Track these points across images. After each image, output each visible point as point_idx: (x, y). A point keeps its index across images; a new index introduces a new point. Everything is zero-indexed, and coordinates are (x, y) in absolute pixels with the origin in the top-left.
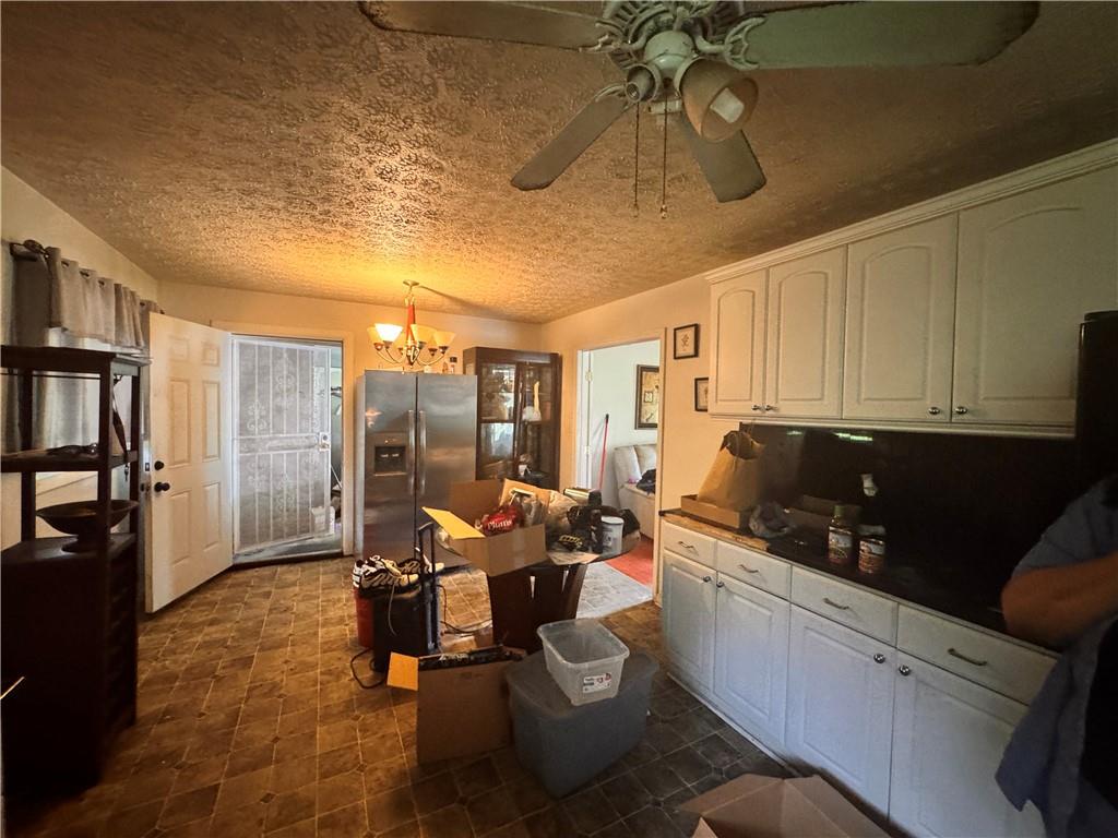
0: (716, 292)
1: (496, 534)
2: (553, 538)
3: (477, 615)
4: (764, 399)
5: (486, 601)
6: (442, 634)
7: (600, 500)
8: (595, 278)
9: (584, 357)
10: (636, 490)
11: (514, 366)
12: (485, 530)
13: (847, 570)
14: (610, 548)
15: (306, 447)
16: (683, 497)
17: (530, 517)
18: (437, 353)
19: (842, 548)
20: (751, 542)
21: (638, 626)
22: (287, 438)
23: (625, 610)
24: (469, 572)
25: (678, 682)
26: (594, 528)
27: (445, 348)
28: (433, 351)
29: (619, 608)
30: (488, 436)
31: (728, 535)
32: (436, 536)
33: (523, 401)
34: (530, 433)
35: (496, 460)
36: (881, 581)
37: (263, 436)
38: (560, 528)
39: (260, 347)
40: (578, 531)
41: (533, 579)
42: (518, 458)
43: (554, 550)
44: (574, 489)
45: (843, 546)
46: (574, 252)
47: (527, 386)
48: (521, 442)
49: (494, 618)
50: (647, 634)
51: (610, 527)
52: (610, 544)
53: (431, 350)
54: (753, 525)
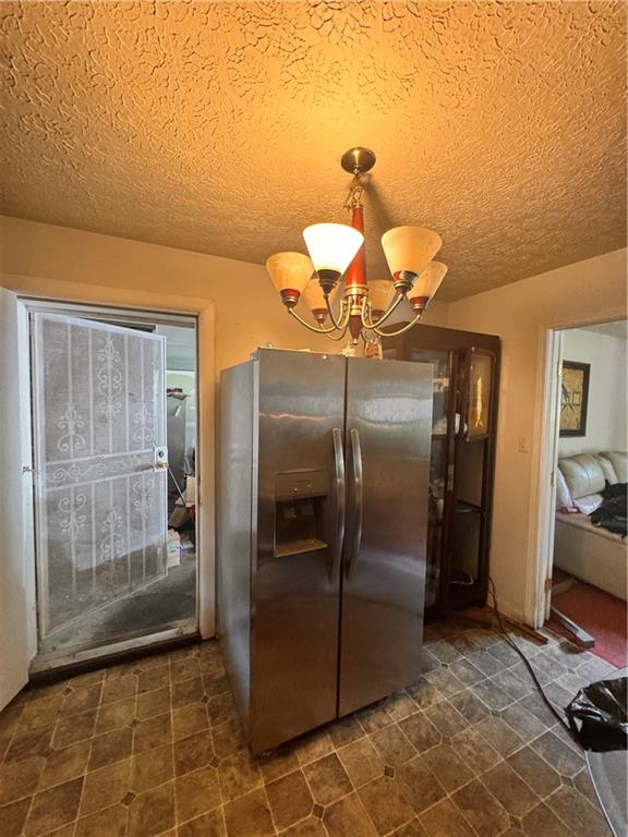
9: (555, 339)
15: (137, 469)
22: (113, 458)
37: (81, 460)
39: (74, 328)
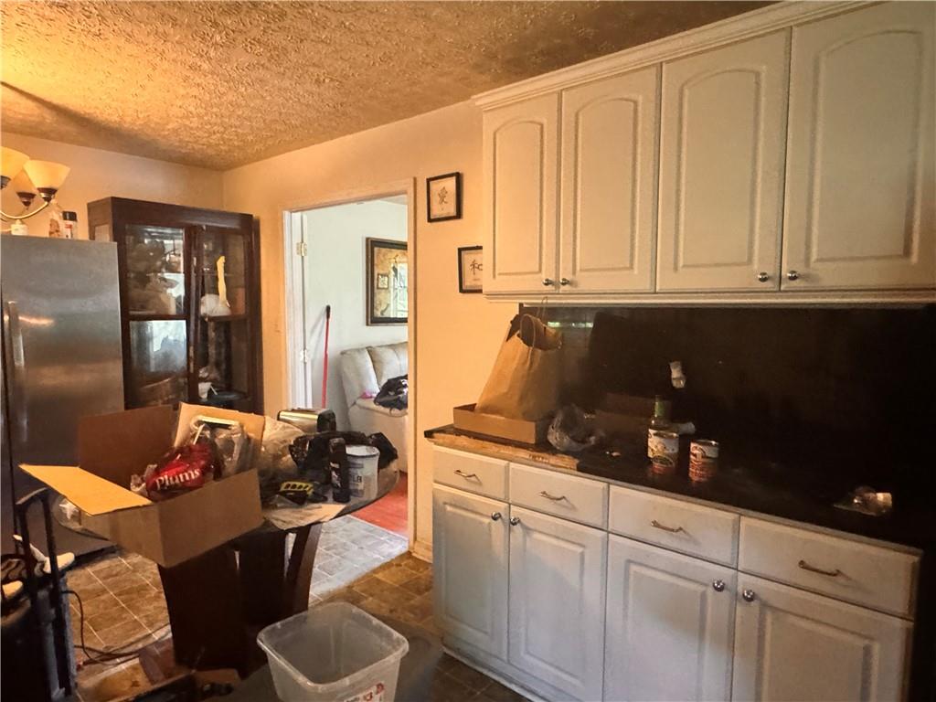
0: (489, 124)
1: (173, 496)
2: (272, 489)
3: (143, 622)
4: (557, 269)
5: (157, 597)
6: (79, 668)
7: (334, 424)
8: (312, 93)
9: (293, 221)
10: (374, 406)
11: (181, 231)
12: (151, 491)
13: (675, 481)
14: (362, 491)
16: (456, 408)
17: (231, 462)
18: (34, 203)
19: (668, 455)
20: (553, 460)
21: (393, 590)
23: (375, 571)
24: (122, 555)
25: (459, 658)
26: (337, 466)
27: (50, 192)
28: (27, 198)
29: (366, 570)
30: (144, 341)
31: (523, 454)
32: (54, 509)
33: (199, 285)
34: (212, 334)
35: (157, 377)
36: (716, 491)
38: (280, 470)
40: (309, 473)
41: (237, 554)
42: (196, 372)
43: (275, 507)
44: (293, 411)
45: (671, 451)
46: (279, 39)
47: (206, 263)
48: (200, 350)
49: (172, 623)
50: (408, 599)
51: (359, 461)
52: (361, 486)
53: (21, 195)
54: (554, 437)
